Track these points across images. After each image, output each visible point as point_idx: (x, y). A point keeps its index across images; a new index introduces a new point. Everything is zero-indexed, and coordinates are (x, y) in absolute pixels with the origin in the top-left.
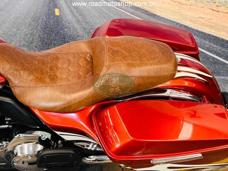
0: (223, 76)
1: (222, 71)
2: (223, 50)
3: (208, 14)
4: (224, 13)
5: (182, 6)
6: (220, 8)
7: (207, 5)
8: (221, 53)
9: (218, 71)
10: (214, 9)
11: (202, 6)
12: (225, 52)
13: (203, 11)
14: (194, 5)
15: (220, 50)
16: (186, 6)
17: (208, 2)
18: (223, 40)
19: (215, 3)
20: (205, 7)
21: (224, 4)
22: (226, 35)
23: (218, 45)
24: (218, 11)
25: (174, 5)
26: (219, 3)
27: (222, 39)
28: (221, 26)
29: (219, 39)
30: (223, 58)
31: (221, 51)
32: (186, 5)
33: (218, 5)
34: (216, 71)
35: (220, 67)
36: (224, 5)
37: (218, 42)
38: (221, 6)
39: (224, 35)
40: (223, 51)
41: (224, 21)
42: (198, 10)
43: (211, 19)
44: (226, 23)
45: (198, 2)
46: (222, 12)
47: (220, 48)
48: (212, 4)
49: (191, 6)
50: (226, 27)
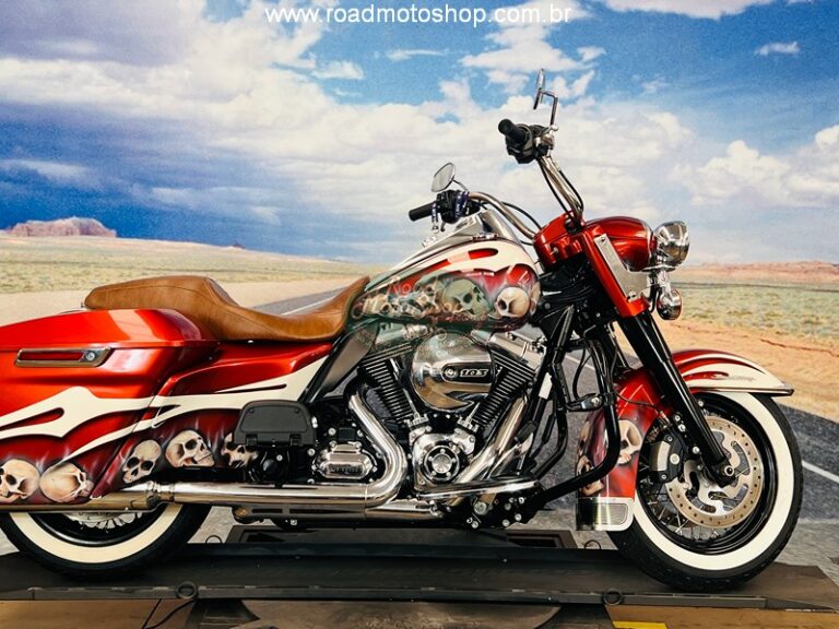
0: (832, 517)
1: (825, 505)
2: (813, 442)
3: (759, 352)
4: (798, 348)
5: (696, 335)
6: (785, 338)
7: (752, 332)
8: (812, 452)
9: (815, 504)
10: (772, 341)
11: (745, 333)
12: (820, 449)
13: (748, 345)
14: (724, 333)
15: (808, 443)
16: (706, 335)
17: (754, 324)
18: (810, 417)
19: (771, 326)
20: (750, 335)
21: (792, 327)
22: (815, 404)
23: (802, 432)
24: (782, 346)
25: (678, 333)
26: (781, 325)
27: (805, 413)
28: (796, 380)
29: (798, 415)
30: (820, 467)
31: (810, 448)
32: (707, 332)
33: (779, 330)
34: (810, 505)
35: (819, 491)
36: (792, 330)
37: (798, 422)
38: (787, 334)
39: (809, 405)
40: (815, 446)
41: (800, 370)
42: (735, 343)
43: (770, 365)
44: (807, 372)
45: (732, 325)
46: (791, 347)
47: (807, 438)
48: (766, 328)
49: (719, 336)
50: (809, 383)
